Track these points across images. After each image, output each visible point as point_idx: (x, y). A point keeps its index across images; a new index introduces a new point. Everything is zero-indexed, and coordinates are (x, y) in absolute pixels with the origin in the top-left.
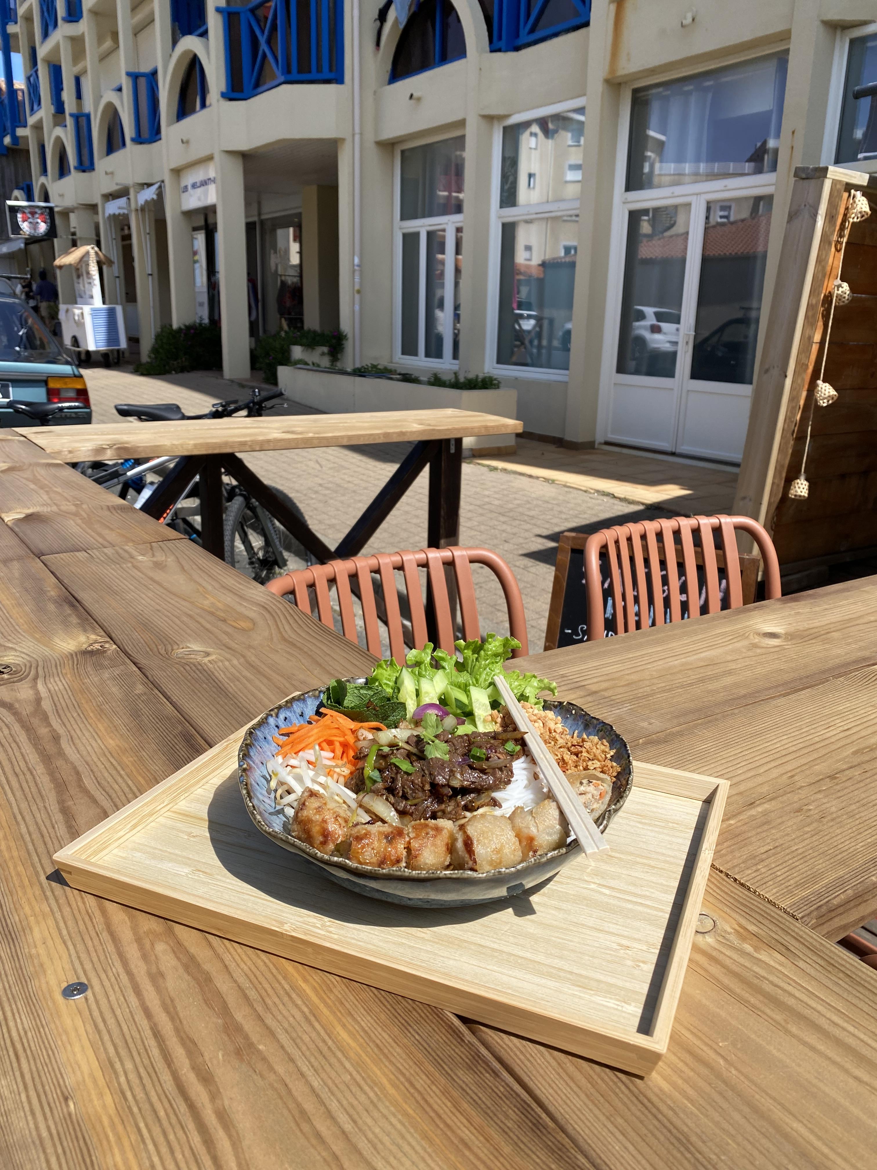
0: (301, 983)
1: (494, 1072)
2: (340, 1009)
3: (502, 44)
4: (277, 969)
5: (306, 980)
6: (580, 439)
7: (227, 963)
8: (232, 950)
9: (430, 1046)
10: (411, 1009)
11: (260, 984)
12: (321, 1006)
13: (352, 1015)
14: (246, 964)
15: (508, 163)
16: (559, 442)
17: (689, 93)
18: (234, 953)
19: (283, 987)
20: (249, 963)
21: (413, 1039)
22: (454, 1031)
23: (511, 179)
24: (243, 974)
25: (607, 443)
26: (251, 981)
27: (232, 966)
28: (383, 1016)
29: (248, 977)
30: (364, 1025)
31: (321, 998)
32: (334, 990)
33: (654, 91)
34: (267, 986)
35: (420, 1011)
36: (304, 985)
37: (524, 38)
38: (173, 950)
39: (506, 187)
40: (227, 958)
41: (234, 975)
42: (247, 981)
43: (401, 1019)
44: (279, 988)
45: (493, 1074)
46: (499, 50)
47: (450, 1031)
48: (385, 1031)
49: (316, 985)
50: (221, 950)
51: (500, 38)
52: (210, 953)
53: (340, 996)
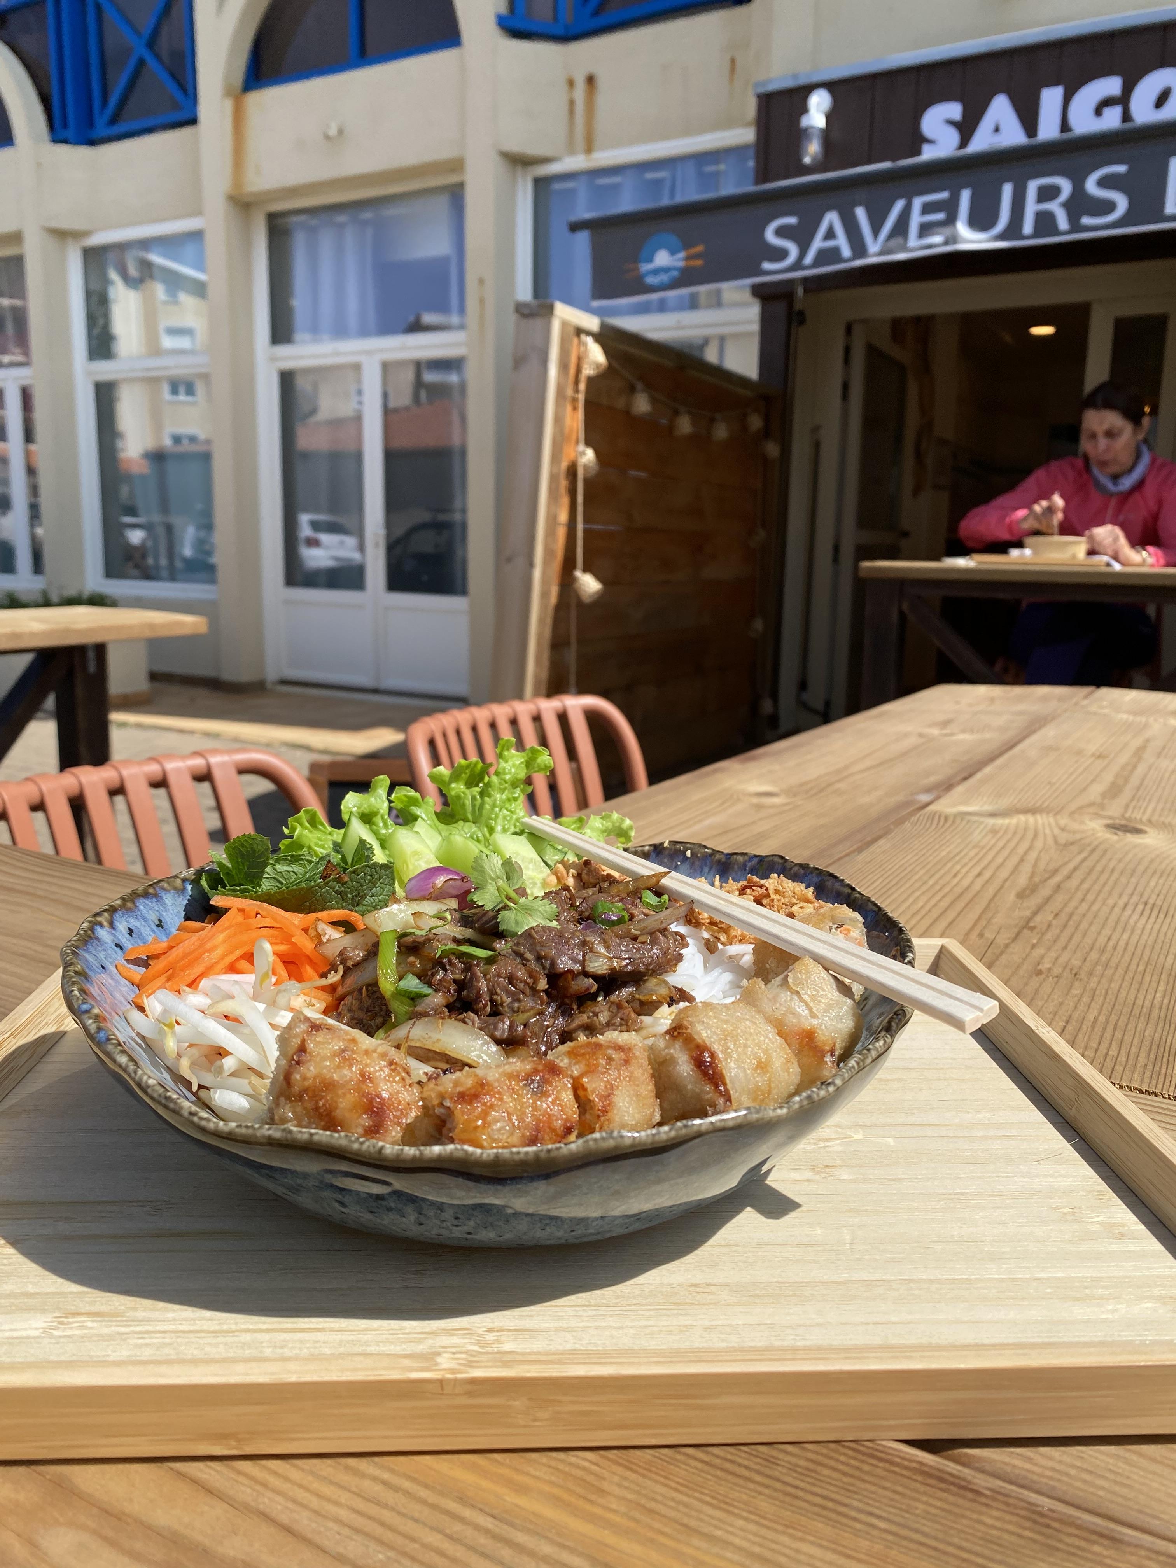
0: (511, 1498)
1: (1103, 1536)
2: (657, 1525)
3: (70, 133)
4: (426, 1486)
5: (522, 1489)
6: (245, 676)
7: (284, 1518)
8: (272, 1480)
9: (926, 1535)
10: (811, 1466)
11: (413, 1540)
12: (608, 1537)
13: (696, 1531)
14: (337, 1503)
15: (94, 298)
16: (215, 685)
17: (342, 226)
18: (285, 1486)
19: (477, 1527)
20: (344, 1497)
21: (875, 1532)
22: (941, 1480)
23: (101, 322)
24: (346, 1531)
25: (284, 682)
26: (380, 1541)
27: (304, 1521)
28: (763, 1504)
29: (367, 1535)
30: (745, 1544)
31: (592, 1519)
32: (605, 1486)
33: (295, 219)
34: (434, 1539)
35: (832, 1463)
36: (523, 1501)
37: (101, 128)
38: (105, 1539)
39: (96, 331)
40: (277, 1506)
41: (326, 1543)
42: (373, 1546)
43: (810, 1497)
44: (469, 1532)
45: (1106, 1542)
46: (65, 141)
47: (933, 1482)
48: (801, 1540)
49: (556, 1491)
50: (244, 1492)
51: (65, 126)
52: (219, 1509)
53: (630, 1496)
